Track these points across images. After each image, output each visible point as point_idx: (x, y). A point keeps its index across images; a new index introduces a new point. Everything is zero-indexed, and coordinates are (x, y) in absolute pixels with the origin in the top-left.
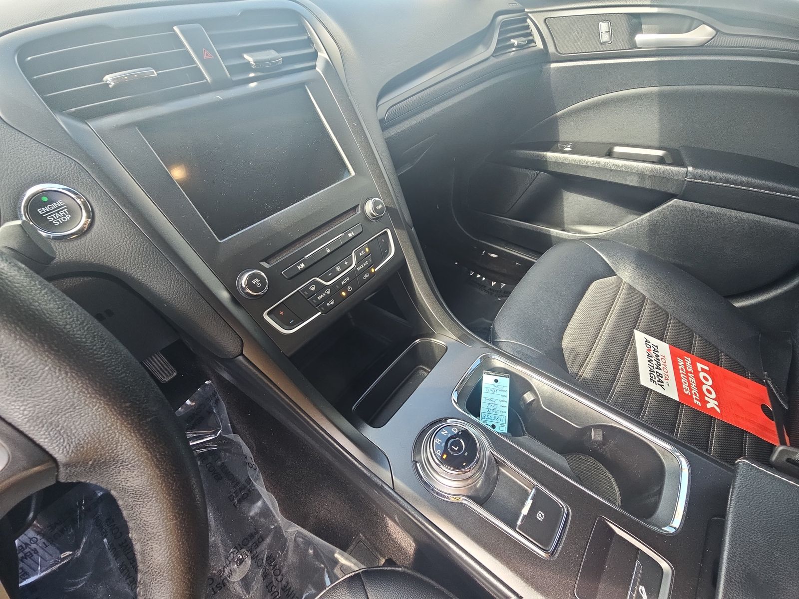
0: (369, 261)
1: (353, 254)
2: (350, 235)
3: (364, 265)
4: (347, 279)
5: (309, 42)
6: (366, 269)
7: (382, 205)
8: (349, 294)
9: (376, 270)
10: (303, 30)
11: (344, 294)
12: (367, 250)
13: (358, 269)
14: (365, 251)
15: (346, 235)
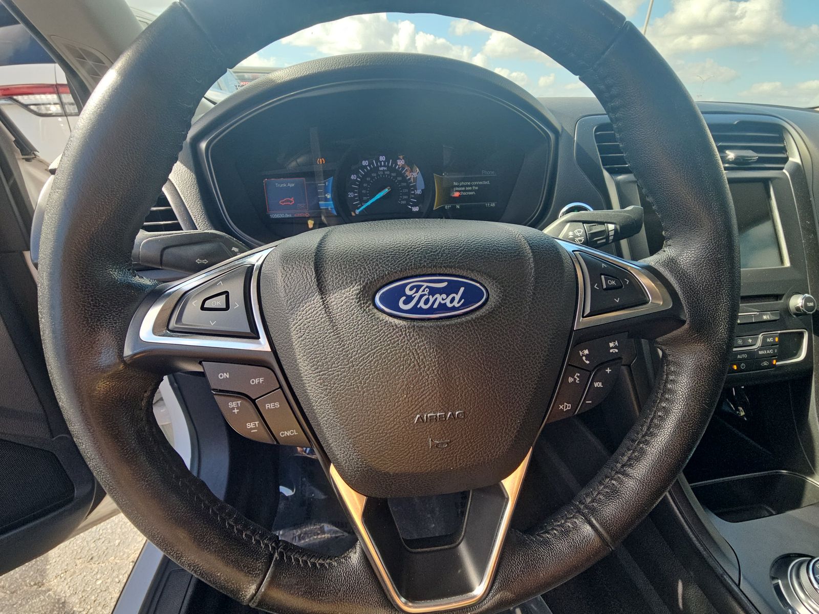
0: (774, 351)
1: (760, 336)
2: (765, 317)
3: (768, 352)
4: (745, 356)
5: (783, 150)
6: (769, 357)
7: (814, 304)
8: (739, 370)
9: (778, 363)
10: (781, 139)
11: (735, 367)
12: (777, 339)
13: (760, 353)
14: (774, 339)
15: (761, 315)
